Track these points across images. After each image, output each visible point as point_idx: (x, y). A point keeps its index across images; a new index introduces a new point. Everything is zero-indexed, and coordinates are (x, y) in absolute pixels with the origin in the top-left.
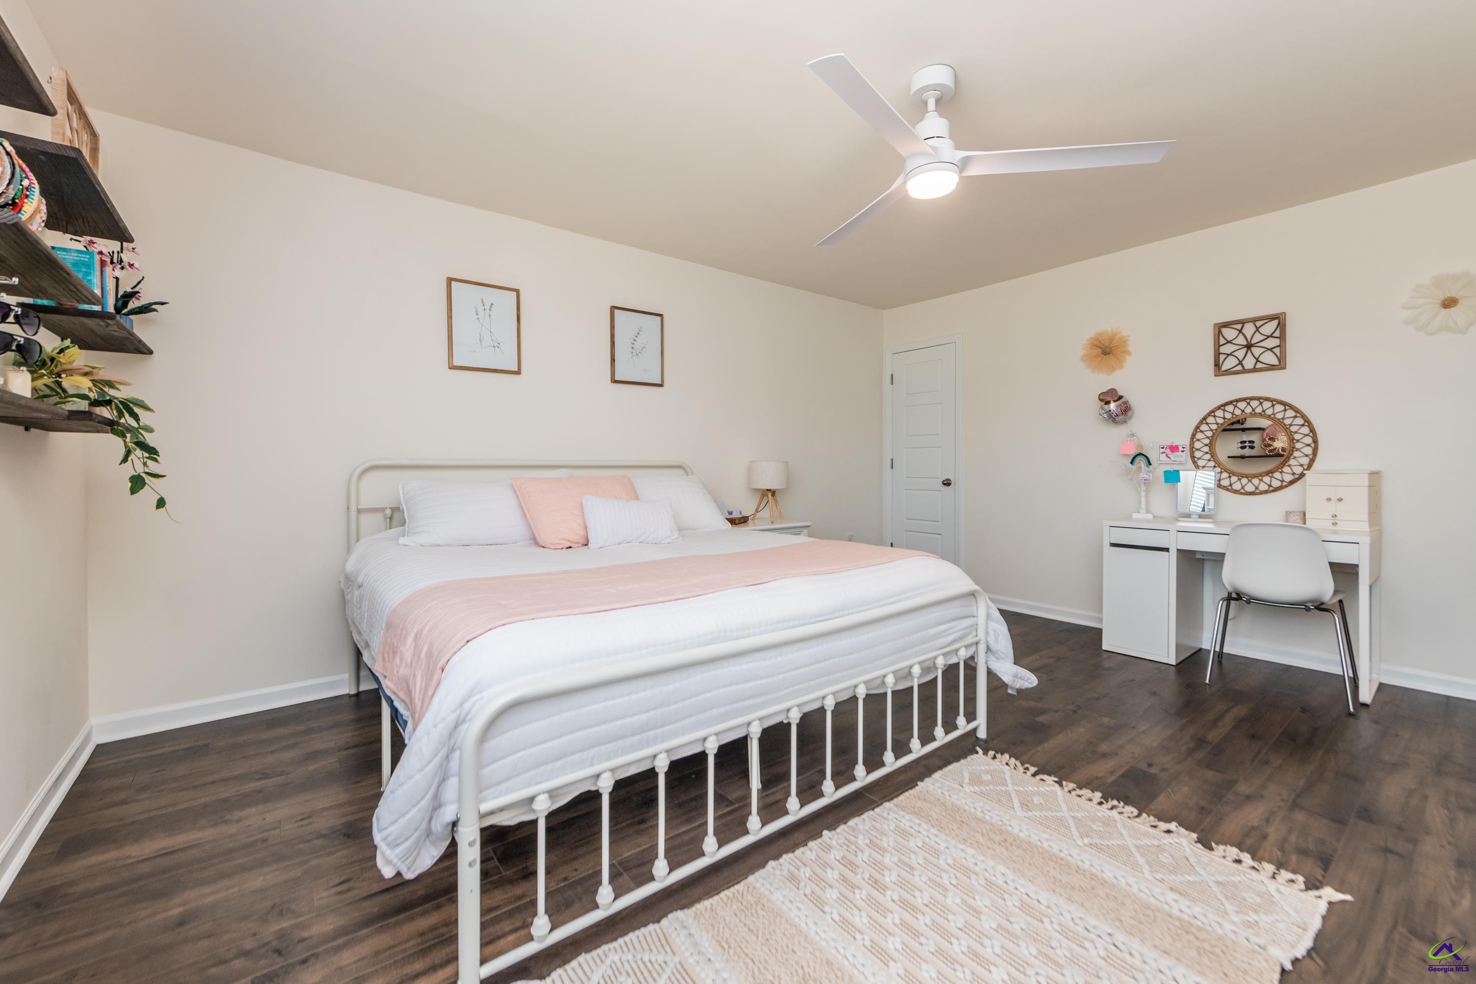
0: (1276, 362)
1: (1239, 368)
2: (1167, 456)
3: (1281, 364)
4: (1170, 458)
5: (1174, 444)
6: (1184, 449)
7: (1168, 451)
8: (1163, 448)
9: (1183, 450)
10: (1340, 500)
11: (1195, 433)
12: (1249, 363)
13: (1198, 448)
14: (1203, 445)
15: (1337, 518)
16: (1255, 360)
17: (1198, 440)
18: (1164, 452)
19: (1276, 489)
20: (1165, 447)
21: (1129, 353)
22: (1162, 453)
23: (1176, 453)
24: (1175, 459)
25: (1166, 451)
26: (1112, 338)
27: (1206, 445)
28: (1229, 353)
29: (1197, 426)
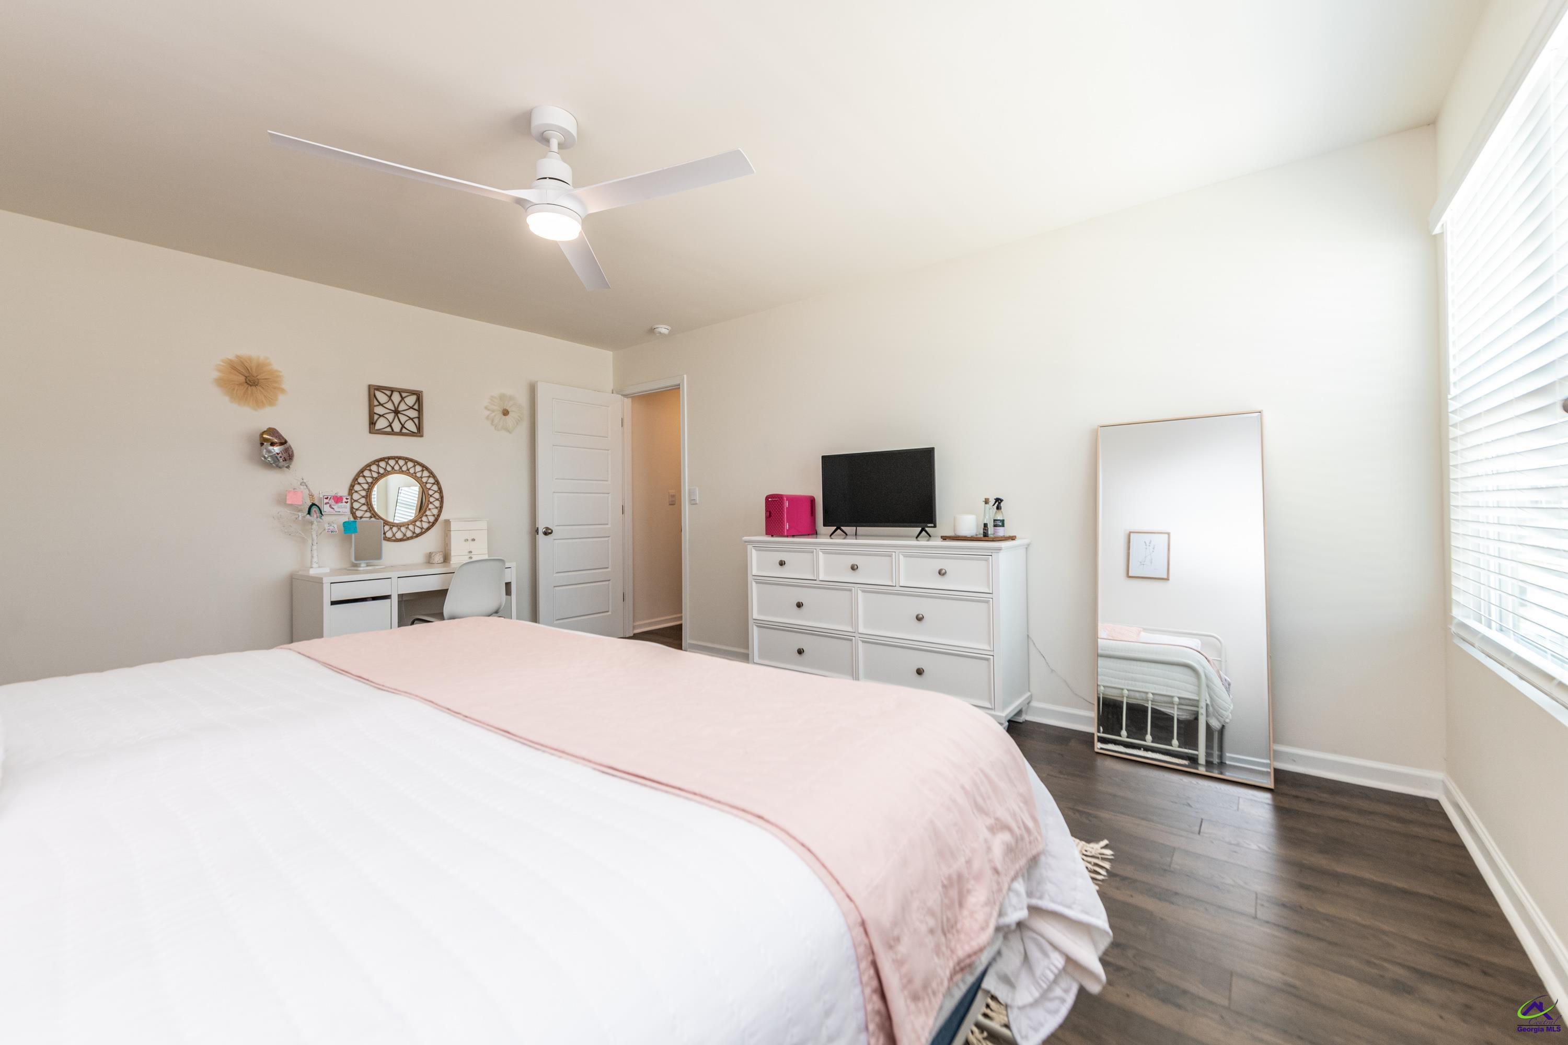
0: (415, 430)
1: (389, 429)
2: (330, 506)
3: (419, 432)
4: (333, 509)
5: (339, 495)
6: (348, 500)
7: (332, 502)
8: (327, 498)
9: (346, 501)
10: (474, 540)
11: (353, 484)
12: (397, 427)
13: (357, 499)
14: (361, 497)
15: (472, 554)
16: (401, 426)
17: (356, 492)
18: (328, 503)
19: (418, 535)
20: (329, 497)
21: (283, 391)
22: (326, 504)
23: (340, 504)
24: (338, 510)
25: (330, 502)
26: (261, 366)
27: (363, 497)
28: (381, 414)
29: (355, 478)
